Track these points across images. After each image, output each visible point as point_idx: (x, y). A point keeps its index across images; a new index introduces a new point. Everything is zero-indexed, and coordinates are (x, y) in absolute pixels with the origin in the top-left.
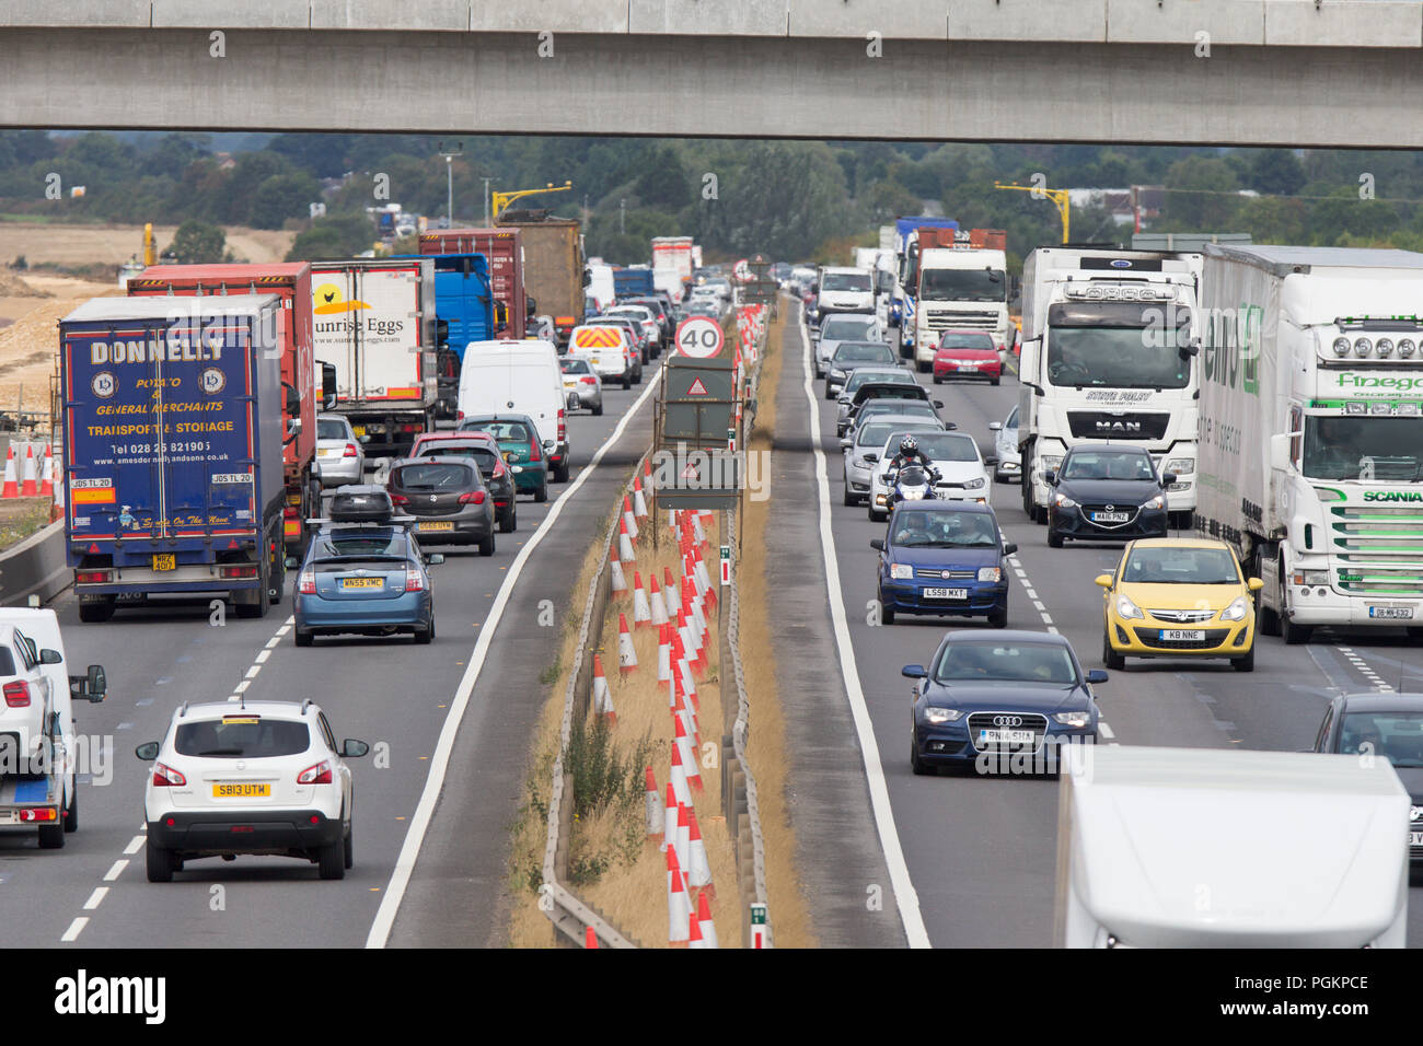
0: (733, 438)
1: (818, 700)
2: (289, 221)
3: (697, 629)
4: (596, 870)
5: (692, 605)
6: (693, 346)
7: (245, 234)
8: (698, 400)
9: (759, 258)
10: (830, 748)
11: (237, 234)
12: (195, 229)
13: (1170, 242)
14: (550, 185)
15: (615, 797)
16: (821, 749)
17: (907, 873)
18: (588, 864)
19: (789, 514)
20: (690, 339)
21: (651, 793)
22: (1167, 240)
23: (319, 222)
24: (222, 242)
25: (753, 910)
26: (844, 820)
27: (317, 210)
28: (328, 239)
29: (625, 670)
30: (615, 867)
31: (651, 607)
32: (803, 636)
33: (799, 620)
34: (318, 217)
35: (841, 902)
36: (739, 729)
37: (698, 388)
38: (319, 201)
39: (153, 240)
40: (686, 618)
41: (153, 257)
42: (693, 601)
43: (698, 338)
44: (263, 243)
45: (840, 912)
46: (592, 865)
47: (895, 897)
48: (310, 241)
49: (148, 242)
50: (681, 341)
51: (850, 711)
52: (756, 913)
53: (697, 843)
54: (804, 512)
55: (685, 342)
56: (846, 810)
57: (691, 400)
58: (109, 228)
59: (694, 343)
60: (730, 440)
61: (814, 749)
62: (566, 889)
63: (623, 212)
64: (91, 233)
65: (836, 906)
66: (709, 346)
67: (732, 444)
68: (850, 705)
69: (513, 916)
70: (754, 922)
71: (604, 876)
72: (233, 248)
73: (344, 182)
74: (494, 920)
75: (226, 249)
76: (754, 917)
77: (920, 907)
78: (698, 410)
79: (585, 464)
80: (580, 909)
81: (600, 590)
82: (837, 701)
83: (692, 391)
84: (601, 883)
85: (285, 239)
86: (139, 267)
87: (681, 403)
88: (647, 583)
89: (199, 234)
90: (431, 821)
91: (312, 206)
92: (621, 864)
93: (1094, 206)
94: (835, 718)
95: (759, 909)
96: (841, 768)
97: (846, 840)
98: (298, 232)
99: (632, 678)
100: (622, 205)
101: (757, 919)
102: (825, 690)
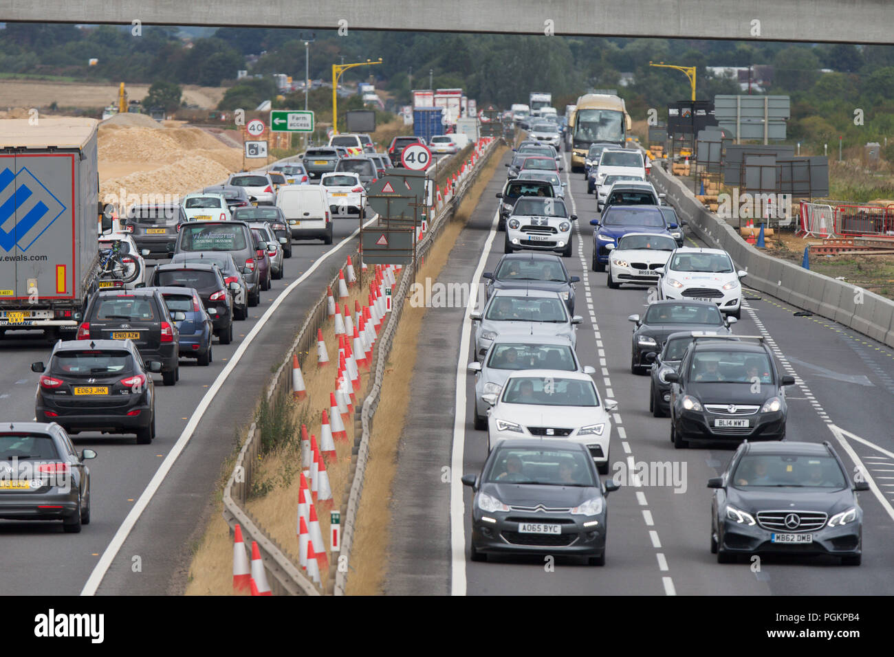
0: (425, 220)
1: (437, 384)
2: (224, 81)
3: (367, 340)
4: (265, 490)
5: (366, 324)
6: (413, 162)
7: (196, 90)
8: (388, 195)
9: (491, 108)
10: (436, 415)
11: (192, 89)
12: (161, 86)
13: (739, 101)
14: (369, 60)
15: (289, 444)
16: (429, 415)
17: (462, 493)
18: (260, 485)
19: (458, 268)
20: (410, 158)
21: (304, 441)
22: (737, 99)
23: (244, 82)
24: (180, 95)
25: (332, 515)
26: (432, 459)
27: (242, 75)
28: (246, 93)
29: (320, 364)
30: (277, 488)
31: (343, 325)
32: (440, 344)
33: (441, 334)
34: (242, 79)
35: (416, 511)
36: (368, 402)
37: (388, 188)
38: (243, 68)
39: (125, 93)
40: (361, 332)
41: (125, 104)
42: (367, 322)
43: (416, 157)
44: (208, 95)
45: (413, 517)
46: (263, 486)
47: (450, 508)
48: (236, 94)
49: (122, 94)
50: (405, 158)
51: (455, 392)
52: (334, 517)
53: (323, 473)
54: (467, 267)
55: (407, 159)
56: (435, 453)
57: (384, 195)
58: (111, 85)
59: (413, 160)
60: (423, 221)
61: (426, 415)
62: (235, 501)
63: (431, 78)
64: (101, 88)
65: (411, 514)
66: (423, 162)
67: (424, 224)
68: (456, 388)
69: (212, 517)
70: (332, 523)
71: (270, 494)
72: (187, 99)
73: (261, 57)
74: (200, 519)
75: (182, 99)
76: (332, 519)
77: (464, 515)
78: (388, 202)
79: (346, 236)
80: (239, 513)
81: (316, 314)
82: (449, 386)
83: (385, 190)
84: (268, 497)
85: (219, 93)
86: (115, 109)
87: (377, 197)
88: (343, 309)
89: (166, 89)
90: (178, 457)
91: (240, 72)
92: (281, 486)
93: (727, 78)
94: (444, 396)
95: (336, 515)
96: (440, 427)
97: (429, 472)
98: (229, 88)
99: (323, 370)
100: (431, 73)
101: (334, 521)
102: (442, 379)
